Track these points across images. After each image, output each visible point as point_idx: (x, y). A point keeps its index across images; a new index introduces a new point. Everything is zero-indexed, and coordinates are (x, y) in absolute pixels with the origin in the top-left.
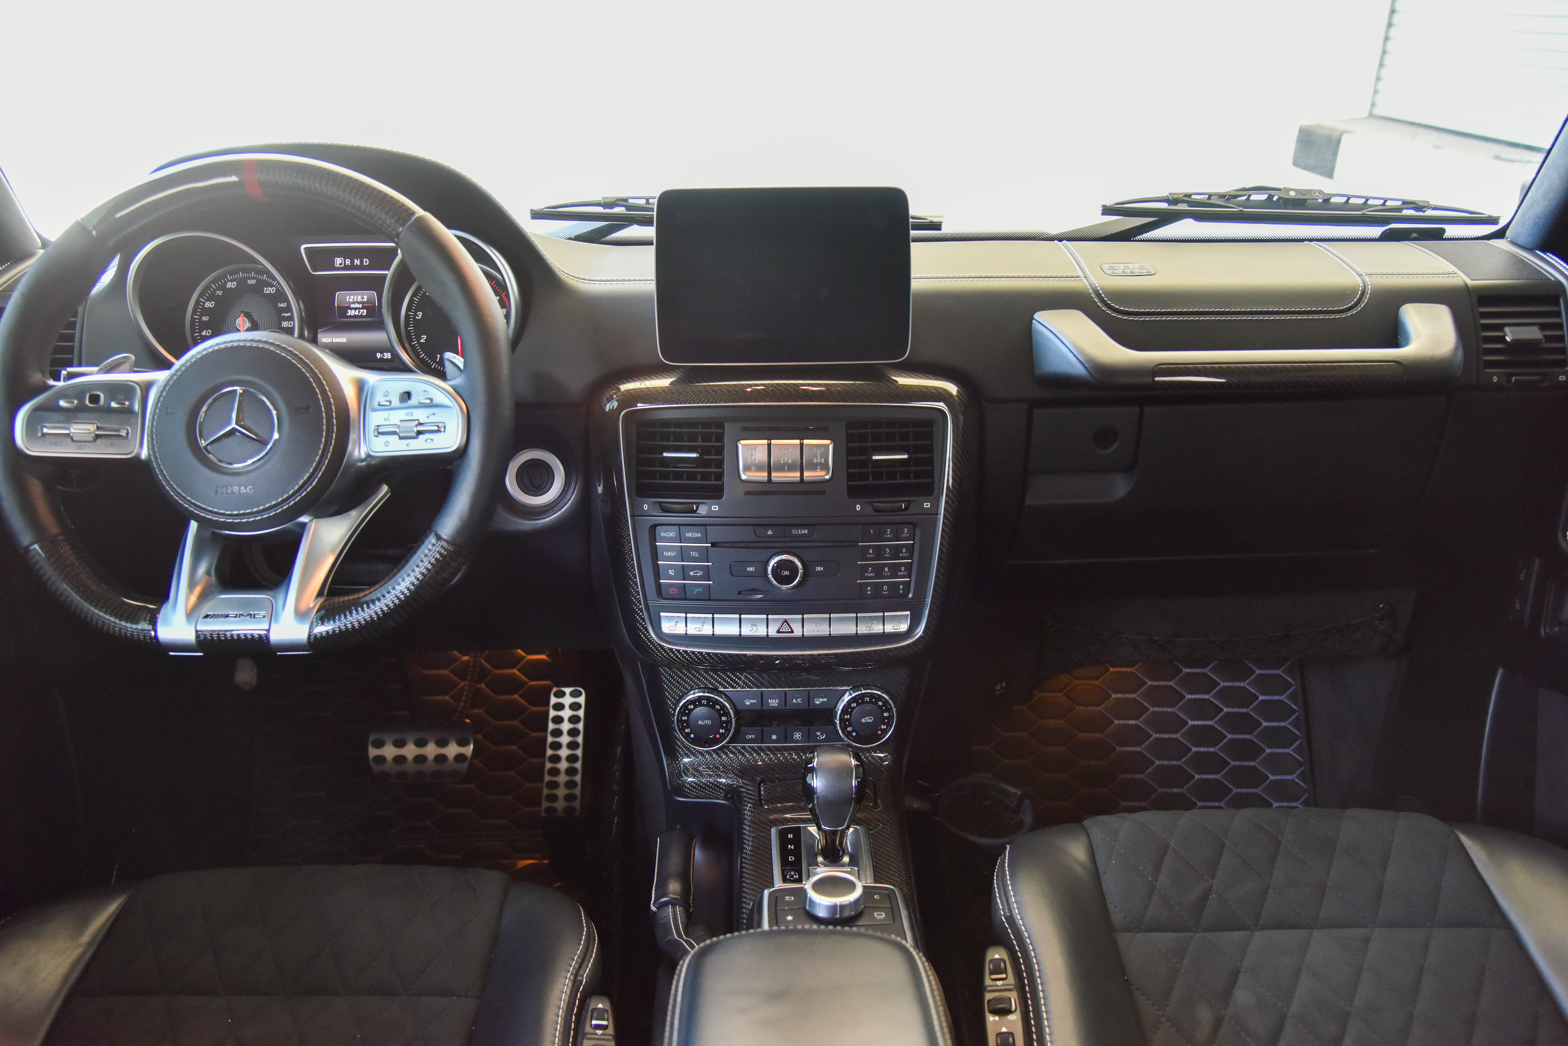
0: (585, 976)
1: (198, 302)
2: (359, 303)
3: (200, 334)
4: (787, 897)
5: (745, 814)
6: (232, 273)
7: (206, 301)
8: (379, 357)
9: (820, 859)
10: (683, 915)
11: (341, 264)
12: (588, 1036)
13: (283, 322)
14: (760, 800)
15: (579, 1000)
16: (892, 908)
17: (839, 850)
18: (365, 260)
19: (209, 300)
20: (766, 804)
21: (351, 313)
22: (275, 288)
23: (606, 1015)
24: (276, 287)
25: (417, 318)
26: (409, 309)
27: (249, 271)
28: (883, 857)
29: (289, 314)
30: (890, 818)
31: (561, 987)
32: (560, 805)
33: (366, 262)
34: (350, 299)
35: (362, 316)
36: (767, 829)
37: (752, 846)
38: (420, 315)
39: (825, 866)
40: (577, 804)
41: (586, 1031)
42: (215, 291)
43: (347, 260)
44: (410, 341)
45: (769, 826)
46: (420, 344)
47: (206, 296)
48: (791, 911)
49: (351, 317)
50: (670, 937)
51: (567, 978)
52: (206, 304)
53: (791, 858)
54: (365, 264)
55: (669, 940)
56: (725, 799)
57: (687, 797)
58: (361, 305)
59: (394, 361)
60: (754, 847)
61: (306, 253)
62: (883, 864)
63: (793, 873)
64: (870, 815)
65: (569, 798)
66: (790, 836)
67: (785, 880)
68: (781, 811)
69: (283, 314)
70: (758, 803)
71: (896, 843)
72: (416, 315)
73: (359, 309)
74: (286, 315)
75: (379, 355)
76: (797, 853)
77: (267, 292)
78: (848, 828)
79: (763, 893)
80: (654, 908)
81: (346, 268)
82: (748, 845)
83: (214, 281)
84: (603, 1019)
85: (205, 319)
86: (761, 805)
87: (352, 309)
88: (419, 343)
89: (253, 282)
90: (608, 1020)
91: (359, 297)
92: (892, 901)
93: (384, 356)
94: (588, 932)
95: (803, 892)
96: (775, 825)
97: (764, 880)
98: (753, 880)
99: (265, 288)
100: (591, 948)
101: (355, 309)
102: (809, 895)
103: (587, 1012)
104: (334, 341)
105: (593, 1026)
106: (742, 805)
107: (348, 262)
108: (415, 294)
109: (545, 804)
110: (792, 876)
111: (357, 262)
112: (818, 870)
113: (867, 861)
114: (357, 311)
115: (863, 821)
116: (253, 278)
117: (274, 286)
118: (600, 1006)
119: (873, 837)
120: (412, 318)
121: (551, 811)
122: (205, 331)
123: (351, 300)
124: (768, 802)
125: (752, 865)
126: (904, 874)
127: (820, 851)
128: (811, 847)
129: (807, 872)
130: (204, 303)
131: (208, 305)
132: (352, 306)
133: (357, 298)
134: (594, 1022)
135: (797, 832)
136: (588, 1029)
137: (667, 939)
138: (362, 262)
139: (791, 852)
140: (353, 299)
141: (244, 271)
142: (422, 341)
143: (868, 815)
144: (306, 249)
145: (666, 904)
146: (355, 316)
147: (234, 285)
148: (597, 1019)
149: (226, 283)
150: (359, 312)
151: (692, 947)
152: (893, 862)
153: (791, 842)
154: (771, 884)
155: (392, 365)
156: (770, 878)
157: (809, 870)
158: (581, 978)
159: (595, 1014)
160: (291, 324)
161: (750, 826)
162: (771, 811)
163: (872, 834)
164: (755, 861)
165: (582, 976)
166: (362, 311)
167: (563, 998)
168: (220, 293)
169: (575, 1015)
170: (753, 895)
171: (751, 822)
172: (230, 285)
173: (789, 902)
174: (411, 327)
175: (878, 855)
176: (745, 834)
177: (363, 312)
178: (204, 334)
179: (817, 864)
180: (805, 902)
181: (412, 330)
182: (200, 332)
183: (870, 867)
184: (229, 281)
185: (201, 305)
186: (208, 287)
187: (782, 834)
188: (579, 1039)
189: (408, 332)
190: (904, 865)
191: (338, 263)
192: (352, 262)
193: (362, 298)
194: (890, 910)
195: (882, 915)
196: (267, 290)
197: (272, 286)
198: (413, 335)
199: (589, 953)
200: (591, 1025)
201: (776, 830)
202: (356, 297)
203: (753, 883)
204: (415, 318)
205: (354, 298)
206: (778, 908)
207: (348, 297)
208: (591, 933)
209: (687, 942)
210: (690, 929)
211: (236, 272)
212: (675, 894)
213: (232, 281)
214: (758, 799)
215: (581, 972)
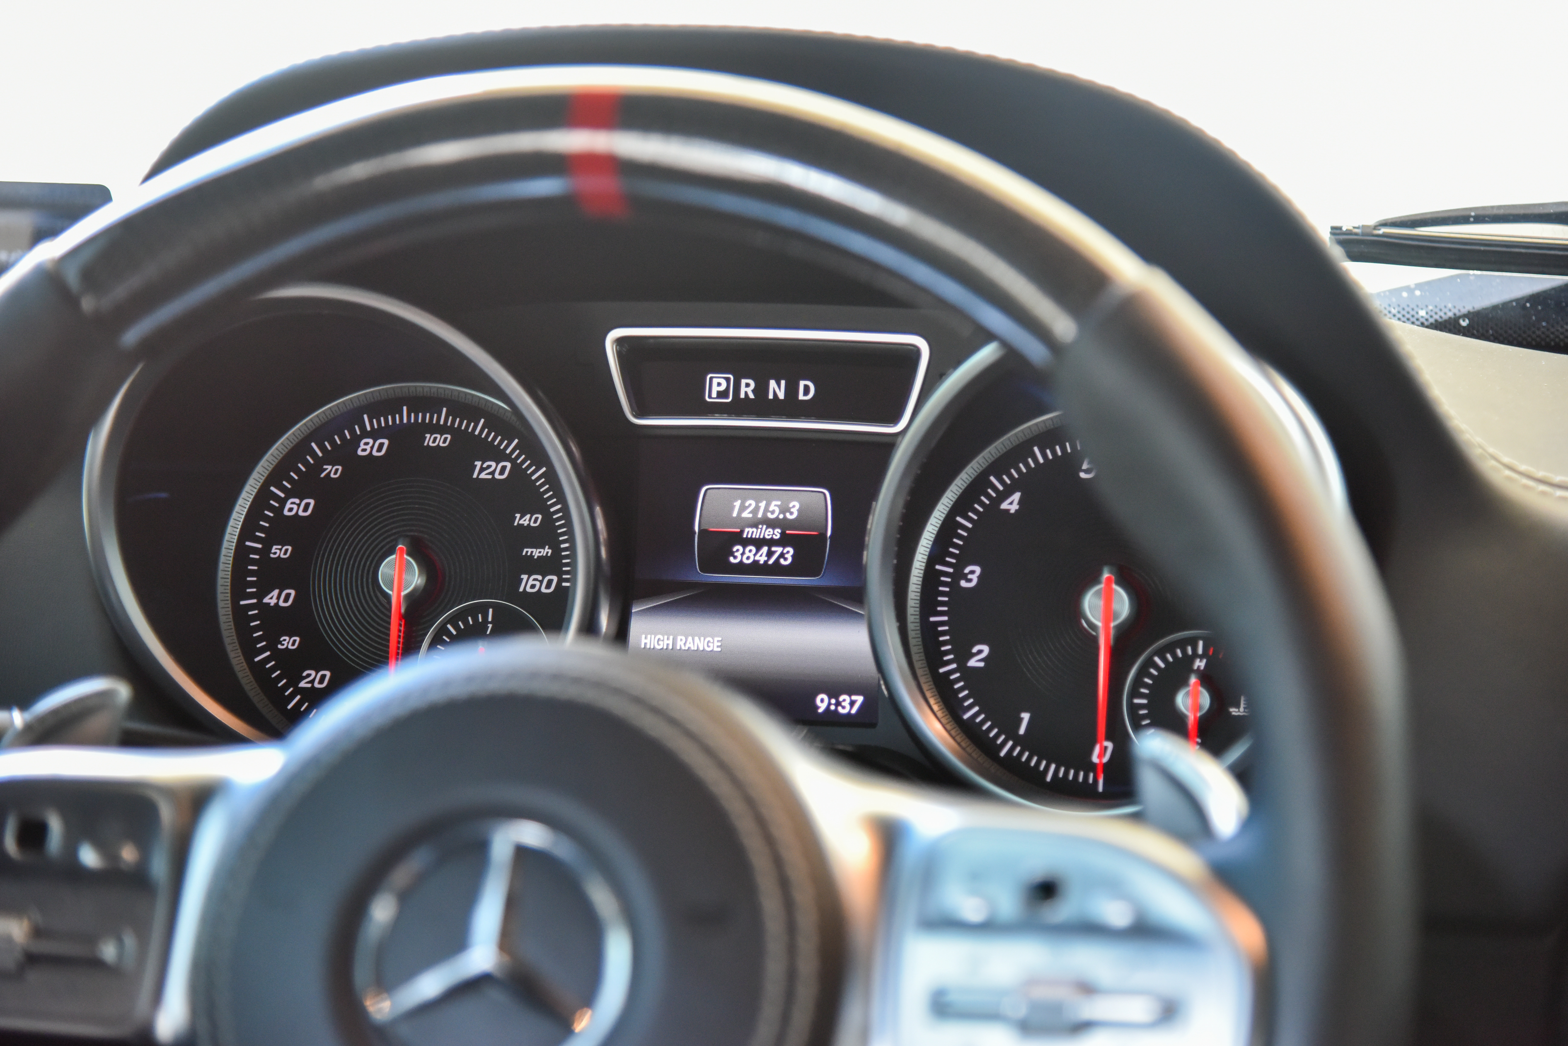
1: (262, 497)
2: (772, 524)
3: (260, 599)
6: (377, 409)
7: (289, 494)
8: (822, 707)
11: (722, 394)
13: (524, 577)
18: (802, 383)
19: (298, 492)
21: (742, 555)
22: (508, 465)
24: (513, 462)
25: (963, 584)
26: (937, 555)
27: (431, 404)
29: (547, 551)
33: (807, 390)
34: (743, 508)
35: (776, 569)
38: (974, 578)
42: (320, 463)
43: (744, 382)
44: (934, 659)
46: (968, 674)
47: (290, 480)
49: (741, 568)
52: (288, 505)
54: (801, 397)
58: (778, 531)
59: (873, 725)
61: (620, 356)
69: (527, 551)
72: (959, 575)
73: (771, 543)
74: (537, 553)
75: (822, 702)
77: (483, 476)
81: (739, 407)
83: (318, 434)
85: (280, 552)
87: (746, 542)
88: (962, 667)
89: (441, 441)
91: (775, 506)
93: (838, 704)
99: (478, 464)
101: (759, 543)
104: (680, 644)
107: (748, 388)
108: (961, 506)
111: (777, 389)
114: (765, 550)
116: (441, 429)
117: (508, 458)
120: (945, 584)
122: (276, 593)
123: (746, 514)
130: (283, 502)
131: (294, 507)
132: (749, 532)
133: (766, 510)
138: (791, 390)
140: (755, 511)
141: (418, 403)
142: (973, 663)
144: (620, 341)
146: (755, 568)
147: (380, 449)
149: (356, 441)
150: (770, 554)
155: (865, 737)
160: (550, 582)
166: (778, 550)
168: (333, 471)
172: (366, 448)
174: (942, 614)
177: (782, 555)
178: (273, 602)
181: (942, 623)
182: (260, 595)
184: (365, 434)
185: (271, 508)
186: (300, 450)
189: (929, 632)
191: (715, 389)
192: (761, 389)
193: (785, 510)
196: (482, 470)
197: (499, 456)
198: (945, 643)
202: (763, 505)
204: (955, 585)
205: (757, 508)
207: (737, 504)
211: (391, 406)
213: (375, 435)
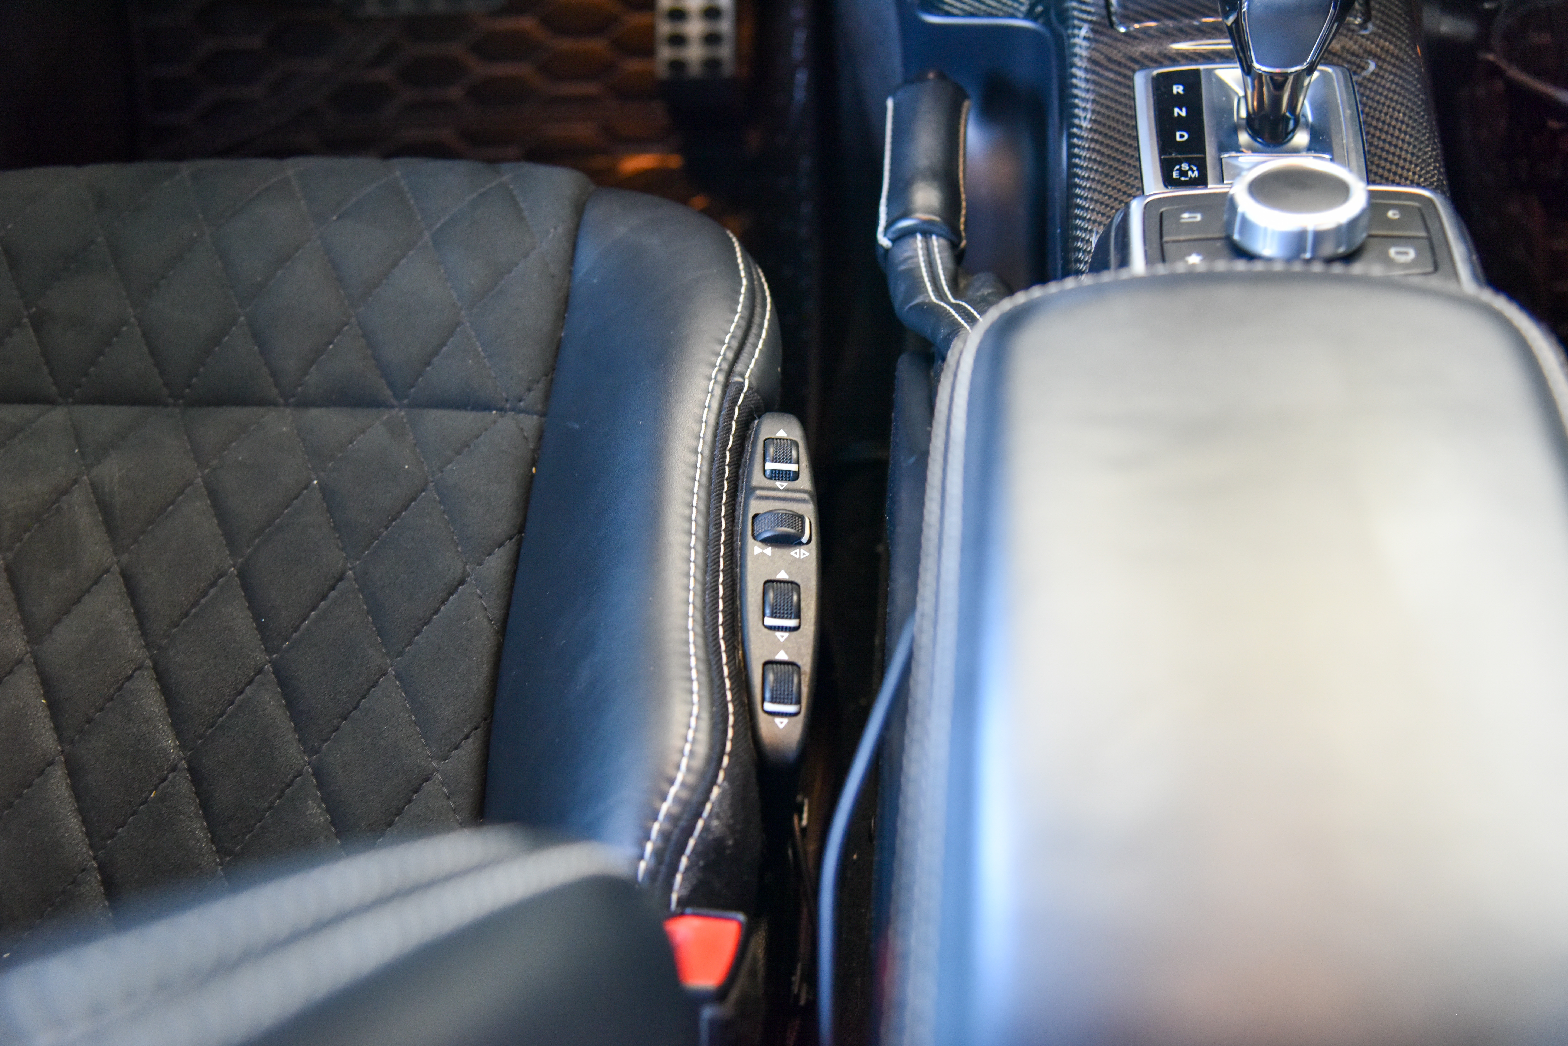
0: (747, 375)
4: (1186, 215)
5: (1074, 45)
9: (1244, 138)
10: (947, 254)
12: (759, 493)
14: (1109, 14)
15: (737, 422)
16: (1430, 239)
17: (1288, 119)
20: (1122, 23)
23: (794, 453)
28: (1387, 133)
30: (1401, 49)
31: (699, 396)
32: (694, 53)
36: (1125, 76)
37: (1093, 111)
39: (1254, 151)
40: (725, 52)
41: (754, 483)
45: (1129, 68)
48: (1198, 244)
50: (919, 300)
51: (710, 379)
53: (1182, 136)
55: (920, 306)
56: (1030, 15)
57: (948, 14)
60: (1099, 113)
62: (1387, 146)
63: (1185, 166)
64: (1356, 43)
65: (712, 39)
66: (1178, 89)
67: (1168, 181)
68: (1152, 37)
70: (1107, 22)
71: (1415, 103)
76: (1194, 123)
78: (1310, 71)
79: (1128, 205)
80: (884, 241)
82: (1085, 109)
84: (789, 461)
86: (1112, 25)
90: (798, 462)
92: (1429, 223)
94: (751, 290)
95: (1228, 203)
96: (1143, 67)
97: (1123, 182)
98: (1099, 182)
100: (757, 319)
102: (1240, 210)
103: (754, 444)
105: (768, 473)
106: (1067, 28)
109: (665, 53)
110: (1183, 173)
112: (1240, 159)
113: (1351, 139)
115: (1340, 57)
118: (782, 434)
119: (1362, 90)
121: (677, 65)
124: (1127, 19)
125: (1094, 150)
126: (1435, 168)
127: (1244, 122)
128: (1224, 111)
129: (1218, 164)
134: (770, 466)
135: (1192, 81)
136: (757, 478)
137: (913, 303)
139: (1181, 123)
143: (1351, 43)
145: (909, 233)
148: (775, 460)
151: (972, 320)
152: (1409, 144)
153: (1179, 101)
154: (1138, 189)
156: (1136, 178)
157: (1221, 160)
158: (740, 380)
159: (771, 450)
161: (1086, 70)
162: (1135, 38)
163: (1360, 85)
164: (1102, 143)
165: (742, 375)
167: (704, 419)
169: (730, 450)
170: (1098, 213)
171: (1091, 60)
173: (1192, 226)
175: (1376, 128)
176: (1076, 87)
179: (1238, 149)
180: (1230, 224)
183: (1357, 152)
187: (1161, 85)
188: (741, 497)
190: (1433, 150)
194: (1425, 243)
195: (1406, 253)
199: (754, 330)
200: (764, 471)
201: (1146, 78)
203: (1099, 187)
206: (1166, 239)
208: (757, 289)
209: (956, 307)
210: (962, 283)
212: (928, 213)
214: (1104, 12)
215: (739, 368)
